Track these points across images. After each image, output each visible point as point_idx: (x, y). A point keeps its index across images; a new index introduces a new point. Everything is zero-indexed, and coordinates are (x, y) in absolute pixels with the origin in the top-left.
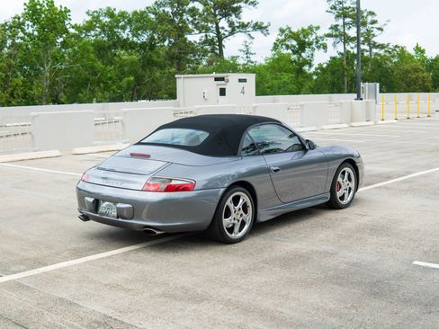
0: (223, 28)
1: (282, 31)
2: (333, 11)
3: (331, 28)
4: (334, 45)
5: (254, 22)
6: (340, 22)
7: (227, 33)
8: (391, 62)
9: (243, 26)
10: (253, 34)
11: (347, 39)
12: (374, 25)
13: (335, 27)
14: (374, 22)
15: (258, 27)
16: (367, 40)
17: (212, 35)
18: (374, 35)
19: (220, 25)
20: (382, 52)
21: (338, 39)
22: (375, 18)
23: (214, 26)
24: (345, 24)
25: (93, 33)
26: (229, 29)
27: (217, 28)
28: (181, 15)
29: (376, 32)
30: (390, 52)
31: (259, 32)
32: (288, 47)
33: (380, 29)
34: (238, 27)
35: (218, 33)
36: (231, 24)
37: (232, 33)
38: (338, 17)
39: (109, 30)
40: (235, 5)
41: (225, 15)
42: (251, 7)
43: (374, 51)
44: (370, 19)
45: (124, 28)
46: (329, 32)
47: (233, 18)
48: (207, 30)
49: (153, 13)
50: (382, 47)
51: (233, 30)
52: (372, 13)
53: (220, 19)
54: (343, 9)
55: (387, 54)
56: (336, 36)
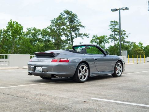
0: (73, 35)
1: (94, 36)
2: (111, 30)
3: (110, 35)
4: (111, 41)
5: (84, 33)
6: (113, 33)
8: (131, 48)
9: (80, 35)
10: (83, 37)
11: (115, 39)
12: (125, 35)
13: (112, 35)
15: (85, 35)
16: (123, 40)
17: (69, 37)
18: (125, 38)
20: (128, 44)
21: (113, 39)
22: (125, 33)
23: (70, 34)
24: (115, 34)
25: (28, 36)
26: (75, 36)
28: (59, 30)
29: (125, 37)
30: (130, 44)
31: (85, 37)
32: (96, 42)
33: (127, 36)
34: (78, 35)
35: (71, 37)
36: (76, 34)
37: (76, 37)
38: (113, 32)
39: (34, 35)
40: (77, 28)
41: (74, 31)
42: (83, 28)
43: (125, 44)
44: (123, 33)
45: (39, 34)
46: (110, 37)
47: (77, 32)
48: (68, 35)
49: (49, 29)
50: (127, 42)
52: (124, 31)
53: (72, 32)
54: (114, 29)
55: (129, 45)
56: (112, 38)
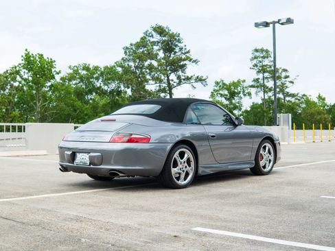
0: (172, 80)
1: (217, 83)
2: (255, 68)
3: (254, 81)
4: (256, 93)
5: (196, 76)
6: (261, 76)
7: (175, 84)
8: (300, 107)
9: (188, 79)
10: (195, 84)
11: (266, 89)
12: (287, 79)
13: (257, 80)
14: (287, 77)
15: (199, 79)
16: (282, 91)
17: (164, 85)
18: (287, 87)
19: (170, 78)
20: (293, 100)
21: (259, 89)
22: (287, 74)
23: (166, 78)
24: (264, 78)
25: (74, 82)
26: (177, 81)
27: (168, 80)
28: (141, 68)
29: (288, 84)
30: (299, 100)
31: (199, 83)
32: (222, 95)
33: (292, 82)
34: (184, 80)
35: (169, 83)
36: (179, 78)
37: (179, 84)
38: (259, 72)
39: (86, 79)
40: (182, 63)
41: (174, 71)
42: (194, 64)
43: (287, 99)
44: (284, 74)
45: (97, 79)
46: (253, 83)
47: (180, 73)
48: (161, 81)
49: (120, 67)
50: (293, 95)
51: (180, 81)
52: (285, 70)
53: (170, 74)
54: (263, 66)
55: (297, 101)
56: (258, 87)
